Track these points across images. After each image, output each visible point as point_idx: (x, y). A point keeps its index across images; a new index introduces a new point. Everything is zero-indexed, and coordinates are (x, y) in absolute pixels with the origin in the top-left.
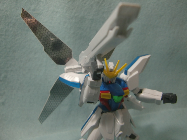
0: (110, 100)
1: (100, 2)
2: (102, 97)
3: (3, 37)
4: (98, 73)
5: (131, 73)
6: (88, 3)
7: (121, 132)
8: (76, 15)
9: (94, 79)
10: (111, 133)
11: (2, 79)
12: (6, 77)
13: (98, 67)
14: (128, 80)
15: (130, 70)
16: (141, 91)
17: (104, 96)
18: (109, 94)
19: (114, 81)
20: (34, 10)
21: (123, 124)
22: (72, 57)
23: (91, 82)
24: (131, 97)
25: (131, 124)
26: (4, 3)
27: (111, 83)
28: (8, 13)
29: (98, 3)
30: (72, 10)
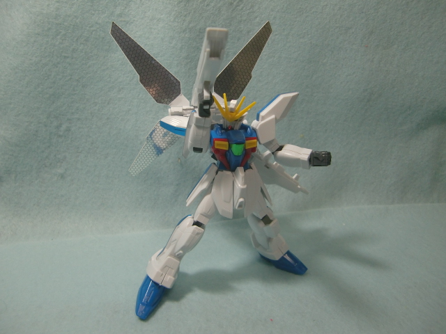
0: (228, 151)
1: (235, 3)
2: (216, 147)
3: (68, 60)
4: (206, 107)
5: (264, 118)
6: (213, 4)
7: (241, 200)
8: (191, 25)
9: (201, 114)
10: (229, 202)
11: (61, 133)
12: (68, 130)
13: (205, 99)
14: (257, 128)
15: (263, 114)
16: (280, 148)
17: (218, 145)
18: (227, 143)
19: (237, 127)
20: (120, 15)
21: (245, 187)
22: (180, 93)
23: (197, 118)
24: (276, 164)
25: (266, 201)
26: (73, 4)
27: (232, 129)
28: (77, 21)
29: (231, 4)
30: (185, 16)
